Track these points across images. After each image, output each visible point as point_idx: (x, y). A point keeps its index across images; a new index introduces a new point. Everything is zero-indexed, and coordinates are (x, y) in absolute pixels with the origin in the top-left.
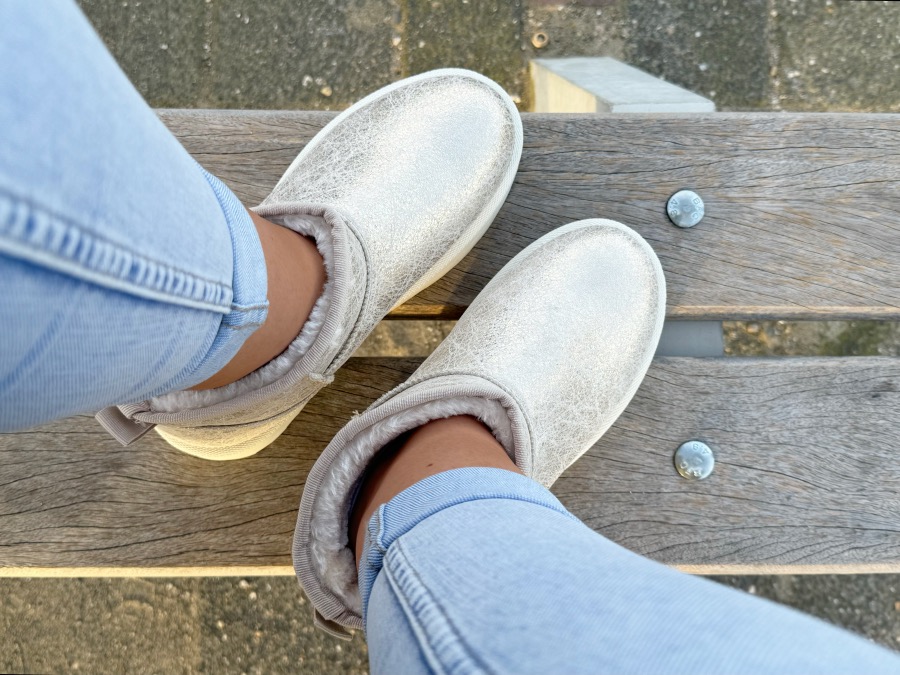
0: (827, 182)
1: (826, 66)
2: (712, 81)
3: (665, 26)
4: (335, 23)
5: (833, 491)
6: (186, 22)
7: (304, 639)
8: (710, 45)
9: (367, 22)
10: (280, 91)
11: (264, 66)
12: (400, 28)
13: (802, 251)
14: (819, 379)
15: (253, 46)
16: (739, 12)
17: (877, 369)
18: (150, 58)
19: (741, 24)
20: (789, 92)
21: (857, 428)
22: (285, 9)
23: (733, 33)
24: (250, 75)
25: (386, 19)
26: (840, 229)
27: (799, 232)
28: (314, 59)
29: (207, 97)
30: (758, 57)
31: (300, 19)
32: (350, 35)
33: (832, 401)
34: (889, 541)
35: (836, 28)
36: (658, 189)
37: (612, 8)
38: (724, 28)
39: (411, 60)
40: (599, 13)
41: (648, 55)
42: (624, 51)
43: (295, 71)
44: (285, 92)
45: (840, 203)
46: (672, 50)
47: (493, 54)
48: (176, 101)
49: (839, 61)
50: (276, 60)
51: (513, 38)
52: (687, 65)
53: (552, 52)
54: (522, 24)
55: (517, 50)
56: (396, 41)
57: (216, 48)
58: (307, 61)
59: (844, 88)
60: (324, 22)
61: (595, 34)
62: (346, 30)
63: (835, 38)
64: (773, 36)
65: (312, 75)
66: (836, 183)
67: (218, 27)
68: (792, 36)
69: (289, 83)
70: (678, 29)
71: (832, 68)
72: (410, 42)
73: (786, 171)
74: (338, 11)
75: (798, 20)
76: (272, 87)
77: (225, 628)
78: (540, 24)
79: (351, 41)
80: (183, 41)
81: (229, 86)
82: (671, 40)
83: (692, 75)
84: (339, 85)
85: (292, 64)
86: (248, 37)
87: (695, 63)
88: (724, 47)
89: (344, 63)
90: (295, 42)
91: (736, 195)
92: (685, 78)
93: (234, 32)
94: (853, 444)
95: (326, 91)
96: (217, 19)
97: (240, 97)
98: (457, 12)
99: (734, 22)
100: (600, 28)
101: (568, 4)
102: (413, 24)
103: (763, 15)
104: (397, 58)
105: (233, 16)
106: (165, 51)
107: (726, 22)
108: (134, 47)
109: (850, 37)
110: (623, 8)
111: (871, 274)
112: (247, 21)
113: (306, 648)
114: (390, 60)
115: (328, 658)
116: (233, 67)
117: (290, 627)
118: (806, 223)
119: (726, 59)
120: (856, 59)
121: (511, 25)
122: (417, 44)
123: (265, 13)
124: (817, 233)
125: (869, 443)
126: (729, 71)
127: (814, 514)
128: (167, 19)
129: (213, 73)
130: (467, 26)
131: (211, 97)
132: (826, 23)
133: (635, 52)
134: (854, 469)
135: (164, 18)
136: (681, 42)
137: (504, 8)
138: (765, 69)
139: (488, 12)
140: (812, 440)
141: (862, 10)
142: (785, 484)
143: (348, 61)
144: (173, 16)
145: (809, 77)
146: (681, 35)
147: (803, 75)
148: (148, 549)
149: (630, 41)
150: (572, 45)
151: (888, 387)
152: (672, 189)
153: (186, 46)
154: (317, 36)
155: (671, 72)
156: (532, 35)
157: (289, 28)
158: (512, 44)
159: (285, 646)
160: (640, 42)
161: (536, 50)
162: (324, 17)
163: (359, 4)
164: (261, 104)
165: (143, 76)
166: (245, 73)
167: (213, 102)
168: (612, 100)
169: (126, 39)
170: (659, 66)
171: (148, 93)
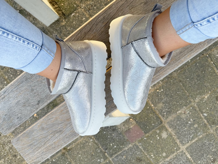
1: (88, 145)
2: (102, 131)
3: (114, 135)
4: (164, 102)
5: (34, 83)
6: (187, 86)
8: (106, 136)
9: (159, 105)
11: (170, 88)
12: (153, 108)
13: (65, 115)
14: (49, 98)
15: (174, 89)
16: (105, 144)
17: (42, 105)
18: (189, 76)
19: (104, 142)
21: (38, 95)
22: (173, 98)
23: (104, 140)
24: (171, 85)
25: (156, 108)
26: (62, 122)
27: (68, 118)
28: (163, 94)
30: (98, 139)
31: (170, 99)
33: (44, 96)
34: (21, 81)
35: (90, 151)
37: (124, 132)
38: (106, 140)
39: (148, 104)
40: (125, 130)
41: (114, 129)
42: (118, 127)
43: (165, 90)
44: (164, 86)
45: (65, 126)
46: (111, 132)
48: (180, 73)
49: (86, 147)
50: (169, 90)
51: (135, 118)
52: (107, 131)
53: (128, 120)
54: (135, 121)
55: (133, 116)
56: (152, 105)
57: (180, 85)
59: (83, 143)
61: (124, 127)
62: (161, 102)
63: (89, 150)
64: (98, 144)
65: (162, 91)
66: (68, 129)
67: (182, 89)
68: (95, 146)
69: (164, 88)
70: (112, 135)
71: (86, 145)
72: (150, 107)
74: (165, 104)
75: (96, 149)
76: (167, 85)
78: (133, 122)
79: (159, 101)
81: (174, 81)
82: (112, 133)
84: (157, 93)
86: (176, 90)
87: (106, 132)
88: (104, 137)
89: (158, 97)
90: (168, 95)
92: (106, 129)
93: (179, 89)
94: (37, 92)
95: (158, 91)
97: (171, 80)
98: (146, 116)
100: (124, 128)
101: (131, 128)
103: (102, 146)
104: (150, 103)
105: (181, 92)
106: (187, 79)
107: (106, 141)
108: (193, 76)
109: (87, 151)
110: (122, 133)
111: (53, 119)
112: (178, 93)
113: (100, 4)
114: (151, 102)
115: (96, 5)
116: (175, 84)
119: (102, 136)
120: (84, 149)
121: (137, 119)
122: (149, 107)
123: (176, 96)
124: (65, 119)
125: (35, 94)
126: (101, 134)
127: (34, 77)
128: (190, 84)
129: (178, 81)
131: (175, 77)
132: (92, 151)
133: (116, 128)
134: (34, 88)
137: (140, 121)
138: (96, 138)
139: (142, 119)
140: (43, 88)
141: (88, 156)
142: (42, 79)
145: (89, 141)
146: (111, 135)
147: (90, 141)
149: (118, 129)
150: (126, 123)
151: (38, 104)
153: (185, 82)
154: (165, 98)
155: (109, 129)
156: (133, 120)
157: (171, 96)
158: (135, 117)
159: (103, 2)
160: (116, 130)
161: (131, 118)
162: (166, 101)
163: (162, 107)
164: (167, 81)
165: (188, 73)
166: (173, 84)
167: (175, 76)
168: (110, 118)
169: (195, 77)
170: (111, 128)
171: (186, 71)
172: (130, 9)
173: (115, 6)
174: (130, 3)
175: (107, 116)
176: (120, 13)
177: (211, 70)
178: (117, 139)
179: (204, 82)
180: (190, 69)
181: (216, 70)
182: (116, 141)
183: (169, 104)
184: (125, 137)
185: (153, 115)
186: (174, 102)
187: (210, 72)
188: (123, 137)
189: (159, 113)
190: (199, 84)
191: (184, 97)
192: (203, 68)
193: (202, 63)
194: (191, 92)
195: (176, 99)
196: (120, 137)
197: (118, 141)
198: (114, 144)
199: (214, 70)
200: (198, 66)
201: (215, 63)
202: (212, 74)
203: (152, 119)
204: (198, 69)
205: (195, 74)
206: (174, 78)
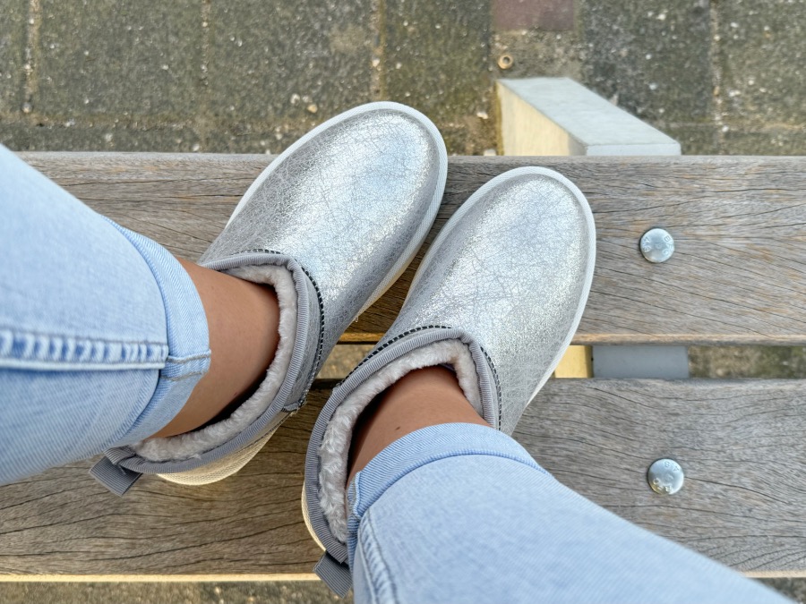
0: (785, 221)
1: (763, 86)
2: (661, 100)
3: (618, 50)
4: (320, 46)
5: (790, 504)
6: (185, 45)
8: (660, 67)
9: (349, 45)
10: (270, 108)
11: (256, 85)
12: (379, 51)
13: (762, 285)
14: (778, 401)
15: (246, 67)
16: (686, 37)
18: (152, 78)
19: (687, 48)
20: (730, 110)
22: (275, 34)
23: (680, 56)
24: (243, 94)
25: (367, 43)
26: (797, 264)
27: (760, 266)
28: (301, 79)
29: (205, 113)
30: (702, 78)
31: (288, 42)
32: (334, 57)
33: (789, 421)
35: (772, 52)
36: (631, 227)
37: (570, 33)
38: (673, 51)
39: (389, 80)
40: (559, 37)
41: (603, 75)
42: (581, 72)
43: (284, 90)
44: (275, 109)
45: (797, 241)
46: (624, 71)
47: (463, 75)
48: (176, 117)
49: (775, 82)
50: (266, 80)
51: (481, 60)
52: (639, 85)
53: (516, 73)
54: (489, 47)
55: (484, 72)
56: (376, 63)
57: (212, 69)
58: (295, 80)
59: (780, 106)
60: (310, 45)
61: (555, 56)
62: (330, 53)
63: (772, 60)
64: (716, 59)
65: (299, 94)
66: (793, 222)
67: (214, 49)
68: (733, 59)
69: (279, 101)
70: (630, 52)
71: (769, 88)
72: (387, 63)
73: (748, 210)
74: (323, 35)
75: (739, 44)
76: (263, 104)
77: (221, 593)
78: (505, 47)
79: (334, 63)
80: (182, 62)
81: (225, 103)
82: (624, 61)
83: (643, 94)
84: (324, 102)
85: (281, 83)
86: (241, 59)
87: (645, 83)
88: (672, 68)
89: (328, 83)
90: (284, 63)
91: (703, 233)
92: (637, 96)
93: (228, 55)
95: (312, 108)
96: (213, 42)
97: (234, 114)
98: (430, 37)
99: (681, 45)
100: (560, 51)
101: (531, 29)
102: (390, 48)
103: (707, 39)
104: (376, 78)
105: (227, 40)
106: (166, 71)
107: (673, 46)
108: (138, 67)
109: (785, 60)
110: (581, 33)
112: (240, 44)
114: (370, 79)
116: (227, 86)
118: (766, 258)
119: (673, 79)
120: (791, 80)
121: (479, 48)
122: (395, 66)
123: (257, 37)
124: (776, 268)
126: (677, 91)
127: (773, 525)
128: (168, 42)
129: (210, 91)
130: (440, 50)
131: (208, 113)
132: (764, 46)
133: (592, 73)
135: (165, 41)
136: (633, 64)
137: (473, 32)
138: (709, 88)
139: (458, 36)
140: (771, 457)
141: (797, 35)
142: (747, 498)
143: (332, 81)
144: (172, 39)
145: (749, 96)
146: (633, 57)
147: (743, 95)
148: (168, 559)
149: (587, 62)
150: (534, 66)
152: (645, 227)
153: (185, 67)
154: (304, 58)
155: (624, 92)
156: (499, 57)
157: (278, 50)
158: (480, 65)
160: (596, 64)
161: (501, 70)
162: (310, 40)
163: (342, 28)
164: (253, 120)
165: (146, 94)
166: (238, 92)
167: (209, 118)
168: (586, 139)
169: (130, 60)
170: (614, 86)
171: (151, 110)
172: (211, 501)
173: (258, 557)
174: (195, 527)
175: (592, 158)
176: (258, 513)
177: (50, 43)
178: (621, 25)
179: (110, 14)
180: (127, 105)
181: (36, 28)
182: (630, 17)
183: (309, 22)
184: (583, 10)
185: (403, 20)
186: (281, 19)
187: (61, 35)
188: (589, 14)
189: (373, 12)
190: (136, 21)
191: (229, 10)
192: (78, 69)
193: (65, 94)
194: (185, 9)
195: (266, 23)
196: (601, 23)
197: (623, 9)
198: (650, 10)
199: (41, 31)
200: (92, 94)
201: (19, 59)
202: (60, 24)
203: (415, 6)
204: (99, 83)
205: (121, 70)
206: (216, 115)
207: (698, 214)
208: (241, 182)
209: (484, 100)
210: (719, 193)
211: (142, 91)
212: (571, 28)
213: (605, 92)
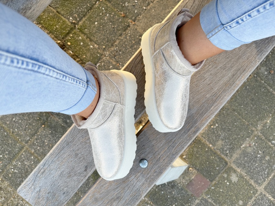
0: (128, 191)
2: (159, 192)
3: (175, 192)
4: (223, 138)
5: (77, 146)
6: (243, 114)
7: (127, 49)
8: (165, 197)
9: (218, 144)
11: (225, 120)
12: (212, 148)
15: (230, 121)
17: (90, 171)
18: (242, 102)
20: (146, 203)
21: (84, 159)
22: (232, 132)
23: (164, 202)
24: (225, 116)
25: (216, 147)
26: (118, 186)
28: (219, 129)
30: (156, 203)
31: (228, 133)
32: (218, 139)
34: (62, 148)
36: (151, 162)
37: (185, 186)
38: (166, 202)
39: (205, 145)
40: (187, 183)
41: (173, 185)
42: (176, 182)
43: (220, 125)
44: (218, 120)
45: (122, 190)
46: (170, 190)
47: (195, 160)
48: (231, 101)
50: (225, 123)
52: (165, 190)
53: (187, 170)
54: (196, 169)
55: (192, 164)
56: (211, 146)
57: (235, 115)
58: (220, 128)
60: (224, 136)
61: (184, 180)
62: (220, 139)
65: (217, 127)
66: (126, 193)
67: (238, 118)
69: (219, 122)
70: (172, 194)
72: (209, 148)
73: (136, 186)
74: (224, 140)
76: (221, 118)
77: (139, 38)
78: (193, 172)
80: (241, 110)
81: (226, 112)
82: (172, 191)
83: (163, 189)
84: (212, 130)
85: (222, 125)
86: (232, 121)
87: (164, 192)
88: (163, 199)
89: (215, 133)
90: (225, 129)
91: (139, 174)
92: (163, 188)
93: (235, 120)
94: (82, 156)
95: (212, 127)
96: (240, 119)
97: (223, 112)
98: (207, 160)
99: (166, 204)
101: (193, 179)
102: (211, 150)
104: (208, 143)
105: (238, 122)
106: (241, 106)
108: (246, 102)
110: (184, 188)
111: (106, 185)
112: (235, 124)
113: (125, 48)
115: (121, 50)
116: (229, 115)
117: (131, 48)
118: (124, 182)
119: (161, 197)
121: (197, 167)
122: (207, 148)
123: (234, 128)
124: (120, 182)
125: (80, 159)
126: (158, 196)
128: (246, 111)
129: (231, 111)
130: (203, 159)
133: (175, 183)
134: (78, 152)
136: (170, 192)
137: (201, 168)
138: (153, 202)
139: (203, 165)
140: (88, 150)
143: (214, 135)
144: (246, 112)
150: (185, 174)
151: (86, 170)
152: (149, 164)
153: (239, 110)
154: (223, 133)
155: (166, 186)
156: (192, 169)
157: (228, 130)
158: (194, 164)
159: (128, 45)
160: (176, 186)
161: (190, 167)
162: (225, 137)
163: (222, 145)
164: (219, 114)
165: (240, 99)
166: (227, 116)
167: (226, 106)
169: (249, 101)
170: (169, 185)
171: (237, 97)
177: (264, 89)
178: (179, 196)
179: (261, 105)
180: (241, 94)
181: (269, 89)
182: (179, 200)
183: (229, 140)
184: (188, 192)
185: (215, 157)
186: (233, 135)
187: (264, 92)
188: (186, 192)
189: (220, 153)
190: (255, 108)
191: (243, 127)
192: (255, 90)
193: (252, 84)
194: (250, 119)
195: (235, 132)
196: (182, 193)
197: (181, 200)
198: (177, 204)
199: (268, 90)
200: (248, 89)
201: (266, 81)
202: (266, 94)
203: (215, 162)
204: (249, 92)
205: (248, 98)
206: (226, 108)
207: (143, 176)
208: (222, 98)
209: (187, 159)
210: (143, 184)
211: (241, 99)
212: (186, 187)
213: (169, 183)
